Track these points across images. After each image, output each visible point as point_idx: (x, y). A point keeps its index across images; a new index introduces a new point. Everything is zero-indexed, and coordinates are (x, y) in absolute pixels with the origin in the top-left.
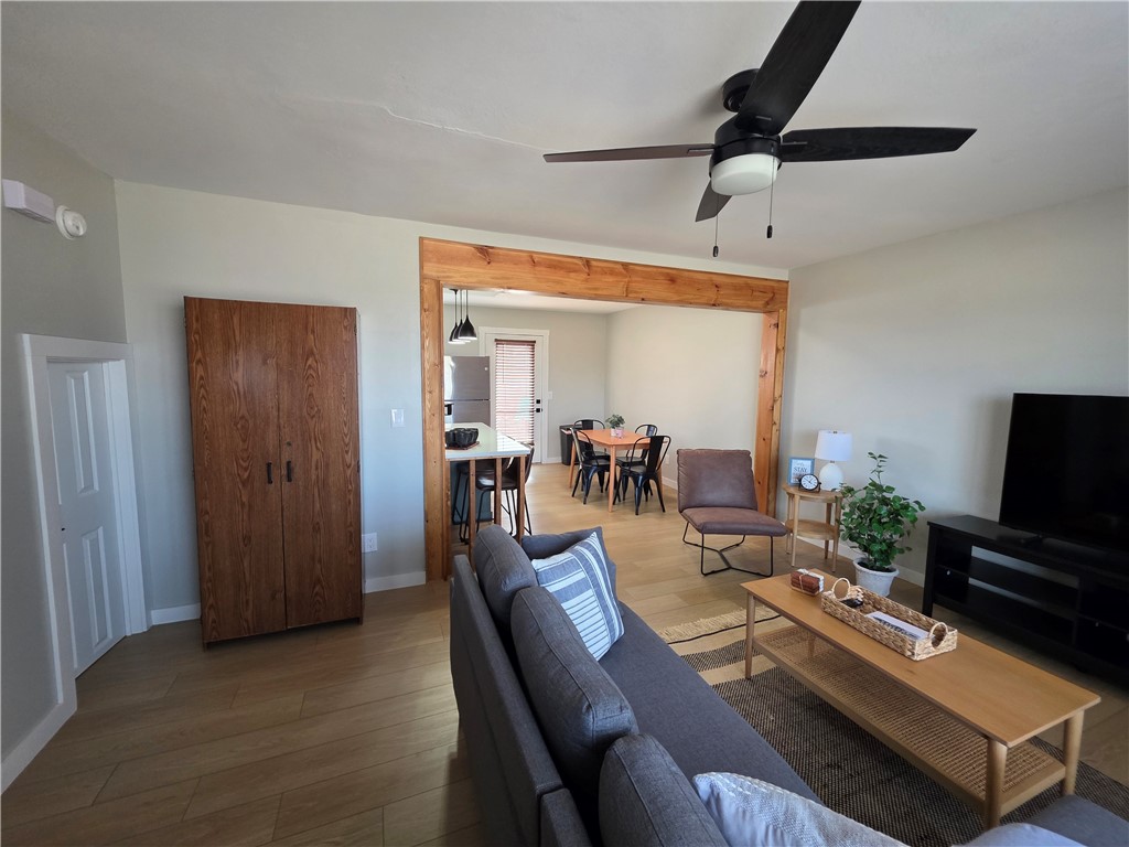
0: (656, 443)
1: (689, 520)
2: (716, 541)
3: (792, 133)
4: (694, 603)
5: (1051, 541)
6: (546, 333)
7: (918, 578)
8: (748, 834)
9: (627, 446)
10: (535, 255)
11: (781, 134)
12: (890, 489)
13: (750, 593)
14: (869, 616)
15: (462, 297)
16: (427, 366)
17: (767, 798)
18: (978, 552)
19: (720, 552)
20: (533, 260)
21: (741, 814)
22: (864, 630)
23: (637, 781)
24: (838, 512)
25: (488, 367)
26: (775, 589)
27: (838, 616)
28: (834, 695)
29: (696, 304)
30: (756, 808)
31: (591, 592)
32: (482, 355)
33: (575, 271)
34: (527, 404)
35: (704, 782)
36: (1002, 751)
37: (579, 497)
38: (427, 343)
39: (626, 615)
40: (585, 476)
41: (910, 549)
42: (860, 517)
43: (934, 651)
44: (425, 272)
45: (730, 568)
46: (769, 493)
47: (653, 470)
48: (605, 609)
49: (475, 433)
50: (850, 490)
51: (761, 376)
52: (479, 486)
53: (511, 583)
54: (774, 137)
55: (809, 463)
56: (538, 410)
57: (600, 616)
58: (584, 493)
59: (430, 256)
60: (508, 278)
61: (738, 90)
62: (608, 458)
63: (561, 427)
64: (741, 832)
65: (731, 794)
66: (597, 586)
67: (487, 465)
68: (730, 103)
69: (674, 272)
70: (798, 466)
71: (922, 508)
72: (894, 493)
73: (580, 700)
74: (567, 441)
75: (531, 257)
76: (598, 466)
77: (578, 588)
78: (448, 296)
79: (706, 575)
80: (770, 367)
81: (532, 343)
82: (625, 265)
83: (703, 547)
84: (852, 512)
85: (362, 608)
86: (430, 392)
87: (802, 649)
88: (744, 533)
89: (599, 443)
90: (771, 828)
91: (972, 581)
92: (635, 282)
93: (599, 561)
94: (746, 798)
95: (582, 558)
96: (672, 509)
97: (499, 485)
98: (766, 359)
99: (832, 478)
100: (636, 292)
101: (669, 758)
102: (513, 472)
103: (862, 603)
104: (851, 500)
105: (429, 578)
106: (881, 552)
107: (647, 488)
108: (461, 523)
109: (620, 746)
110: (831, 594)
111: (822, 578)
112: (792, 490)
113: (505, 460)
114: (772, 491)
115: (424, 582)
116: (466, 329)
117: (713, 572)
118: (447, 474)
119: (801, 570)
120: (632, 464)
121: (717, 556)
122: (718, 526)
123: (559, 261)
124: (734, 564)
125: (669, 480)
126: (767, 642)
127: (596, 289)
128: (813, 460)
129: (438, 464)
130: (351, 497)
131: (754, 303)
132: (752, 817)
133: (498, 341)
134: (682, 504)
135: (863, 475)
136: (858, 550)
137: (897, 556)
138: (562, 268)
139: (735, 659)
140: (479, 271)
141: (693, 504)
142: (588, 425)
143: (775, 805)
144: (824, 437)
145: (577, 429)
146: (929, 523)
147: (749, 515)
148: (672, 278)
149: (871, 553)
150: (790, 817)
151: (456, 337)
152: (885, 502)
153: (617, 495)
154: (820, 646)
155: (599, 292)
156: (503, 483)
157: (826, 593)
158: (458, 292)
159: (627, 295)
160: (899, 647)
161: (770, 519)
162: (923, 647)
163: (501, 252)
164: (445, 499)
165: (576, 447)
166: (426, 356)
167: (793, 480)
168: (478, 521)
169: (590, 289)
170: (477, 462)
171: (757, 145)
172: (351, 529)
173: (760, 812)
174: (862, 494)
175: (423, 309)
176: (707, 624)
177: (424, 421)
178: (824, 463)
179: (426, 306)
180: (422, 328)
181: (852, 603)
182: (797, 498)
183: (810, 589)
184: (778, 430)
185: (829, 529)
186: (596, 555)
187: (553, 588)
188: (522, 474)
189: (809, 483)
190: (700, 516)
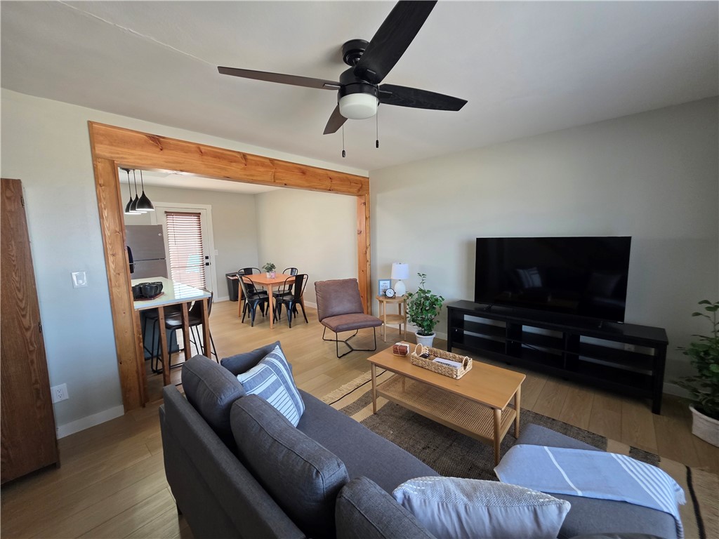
0: (299, 279)
1: (326, 325)
2: (343, 336)
3: (385, 85)
4: (335, 377)
5: (494, 307)
6: (209, 207)
7: (444, 336)
8: (429, 514)
9: (280, 284)
10: (201, 147)
11: (379, 85)
12: (429, 291)
13: (372, 363)
14: (433, 361)
15: (135, 176)
16: (108, 233)
17: (433, 486)
18: (467, 318)
19: (345, 342)
20: (200, 151)
21: (423, 504)
22: (433, 369)
23: (366, 513)
24: (405, 307)
25: (162, 233)
26: (384, 357)
27: (420, 365)
28: (421, 409)
29: (319, 189)
30: (430, 496)
31: (282, 388)
32: (154, 223)
33: (235, 162)
34: (197, 260)
35: (399, 493)
36: (499, 412)
37: (247, 322)
38: (105, 213)
39: (304, 395)
40: (249, 308)
41: (438, 322)
42: (416, 309)
43: (465, 372)
44: (98, 151)
45: (353, 350)
46: (367, 302)
47: (298, 298)
48: (292, 396)
49: (160, 286)
50: (411, 295)
51: (358, 234)
52: (168, 327)
53: (226, 398)
54: (376, 85)
55: (389, 282)
56: (207, 264)
57: (290, 402)
58: (251, 319)
59: (102, 138)
60: (180, 163)
61: (352, 50)
62: (265, 293)
63: (227, 275)
64: (425, 514)
65: (416, 493)
66: (285, 382)
67: (176, 309)
68: (347, 59)
69: (304, 167)
70: (383, 284)
71: (443, 299)
72: (431, 294)
73: (310, 470)
74: (233, 285)
75: (199, 148)
76: (260, 299)
77: (273, 388)
78: (122, 175)
79: (340, 357)
80: (363, 229)
81: (198, 215)
82: (272, 160)
83: (337, 341)
84: (412, 306)
85: (58, 452)
86: (113, 255)
87: (399, 387)
88: (357, 328)
89: (259, 283)
90: (440, 504)
91: (465, 332)
92: (279, 172)
93: (284, 365)
94: (423, 492)
95: (273, 365)
96: (314, 321)
97: (187, 323)
98: (360, 224)
99: (400, 289)
100: (281, 180)
101: (378, 487)
102: (197, 312)
103: (429, 355)
104: (412, 300)
105: (127, 408)
106: (427, 325)
107: (294, 310)
108: (152, 358)
109: (346, 492)
110: (414, 354)
111: (408, 345)
112: (381, 299)
113: (189, 304)
114: (369, 300)
115: (123, 414)
116: (144, 202)
117: (344, 355)
118: (137, 321)
119: (397, 344)
120: (284, 295)
121: (344, 344)
122: (345, 327)
123: (222, 154)
124: (354, 347)
125: (310, 301)
126: (383, 389)
127: (252, 175)
128: (390, 280)
129: (128, 314)
130: (34, 357)
131: (351, 190)
132: (429, 502)
133: (168, 213)
134: (321, 316)
135: (416, 286)
136: (416, 327)
137: (435, 326)
138: (224, 159)
139: (366, 404)
140: (153, 154)
141: (328, 315)
142: (248, 271)
143: (439, 489)
144: (395, 267)
145: (242, 275)
146: (448, 307)
147: (361, 316)
148: (303, 171)
149: (423, 327)
150: (447, 492)
151: (133, 208)
152: (427, 298)
153: (275, 317)
154: (409, 382)
155: (255, 178)
156: (190, 321)
157: (412, 354)
158: (131, 172)
159: (274, 181)
160: (450, 375)
161: (369, 316)
162: (461, 372)
163: (171, 142)
164: (137, 342)
165: (241, 287)
166: (106, 224)
167: (381, 293)
168: (170, 353)
169: (248, 175)
170: (165, 308)
171: (366, 88)
172: (38, 386)
173: (433, 496)
174: (416, 296)
175: (97, 184)
176: (346, 388)
177: (109, 280)
178: (396, 281)
179: (101, 181)
180: (99, 200)
181: (424, 356)
182: (385, 302)
183: (403, 353)
184: (370, 265)
185: (400, 318)
186: (281, 361)
187: (257, 391)
188: (206, 312)
189: (390, 294)
190: (334, 322)
